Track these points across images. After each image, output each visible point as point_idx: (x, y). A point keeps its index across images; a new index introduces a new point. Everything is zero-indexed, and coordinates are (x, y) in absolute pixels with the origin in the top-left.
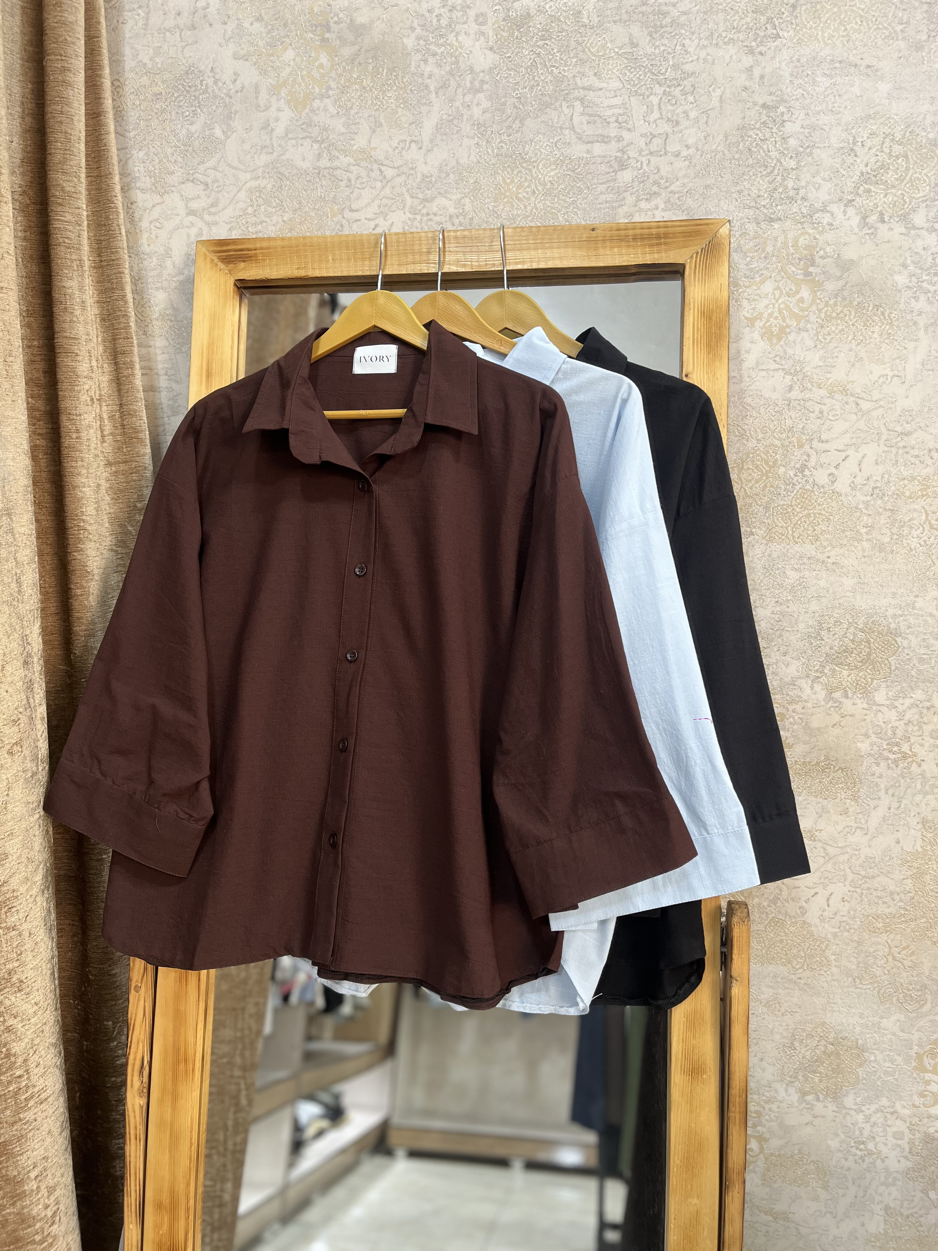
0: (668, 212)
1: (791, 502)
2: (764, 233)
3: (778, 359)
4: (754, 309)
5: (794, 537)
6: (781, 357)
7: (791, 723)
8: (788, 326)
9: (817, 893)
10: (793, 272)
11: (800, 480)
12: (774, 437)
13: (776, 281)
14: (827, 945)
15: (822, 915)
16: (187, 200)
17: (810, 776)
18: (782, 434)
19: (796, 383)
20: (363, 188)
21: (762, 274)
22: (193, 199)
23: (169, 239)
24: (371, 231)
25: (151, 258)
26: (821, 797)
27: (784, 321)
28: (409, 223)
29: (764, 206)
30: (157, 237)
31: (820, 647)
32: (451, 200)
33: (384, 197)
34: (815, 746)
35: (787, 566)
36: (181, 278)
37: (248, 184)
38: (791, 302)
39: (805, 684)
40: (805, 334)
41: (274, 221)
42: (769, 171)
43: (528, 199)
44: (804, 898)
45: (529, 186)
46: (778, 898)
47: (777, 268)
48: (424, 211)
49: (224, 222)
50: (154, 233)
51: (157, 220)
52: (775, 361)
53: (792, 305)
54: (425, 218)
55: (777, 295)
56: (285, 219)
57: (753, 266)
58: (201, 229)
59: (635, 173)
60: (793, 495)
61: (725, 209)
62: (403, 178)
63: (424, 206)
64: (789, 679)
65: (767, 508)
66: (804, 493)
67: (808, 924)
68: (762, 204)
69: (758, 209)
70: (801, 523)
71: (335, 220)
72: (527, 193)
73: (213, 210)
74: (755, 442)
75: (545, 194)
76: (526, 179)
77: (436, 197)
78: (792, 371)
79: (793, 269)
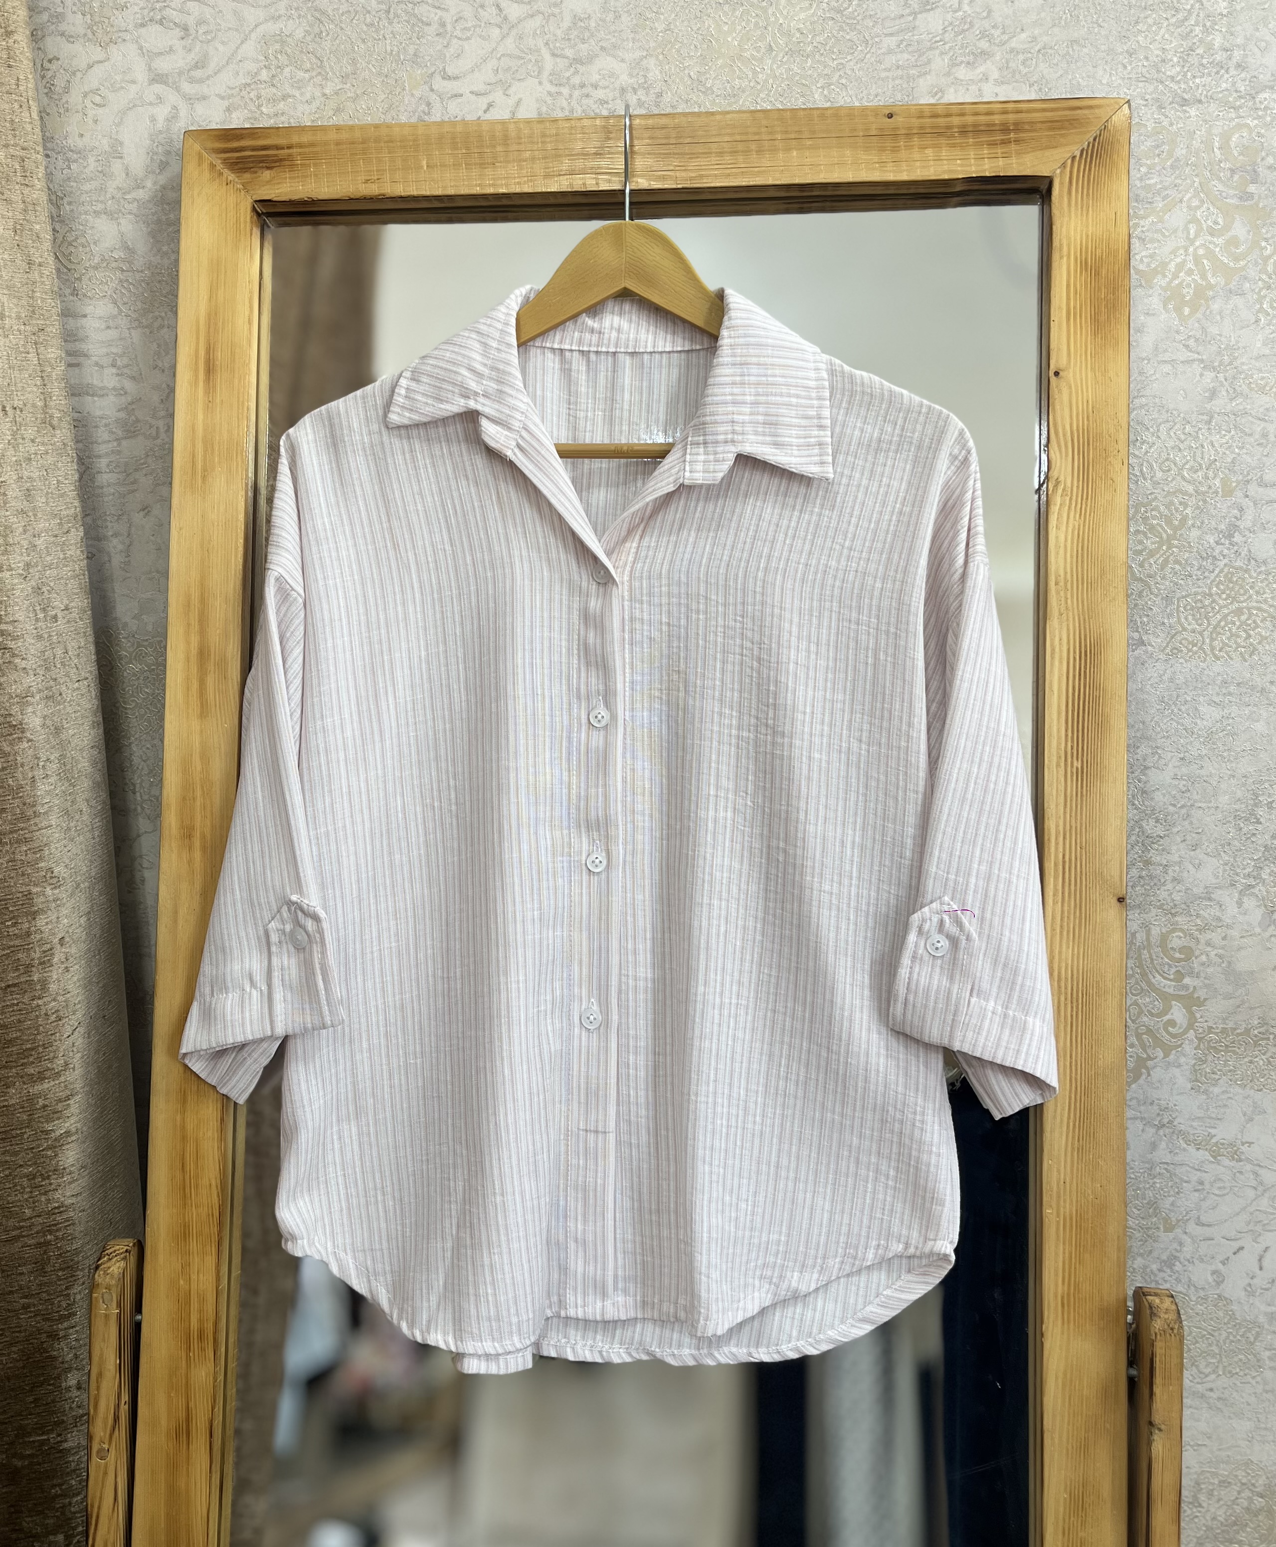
0: (1004, 87)
1: (1210, 589)
2: (1171, 124)
3: (1191, 342)
4: (1151, 256)
5: (1213, 649)
6: (1197, 340)
7: (1203, 964)
8: (1211, 287)
9: (1242, 1248)
10: (1221, 192)
11: (1226, 552)
12: (1183, 478)
13: (1189, 207)
14: (1258, 1334)
15: (1250, 1285)
16: (150, 56)
17: (1234, 1052)
18: (1197, 471)
19: (1222, 385)
20: (468, 39)
21: (1167, 196)
22: (161, 54)
23: (118, 125)
24: (480, 113)
25: (85, 158)
26: (1252, 1088)
27: (1203, 276)
28: (549, 100)
29: (1172, 78)
30: (96, 121)
31: (1254, 834)
32: (623, 61)
33: (503, 55)
34: (1243, 1002)
35: (1201, 699)
36: (141, 194)
37: (261, 29)
38: (1216, 246)
39: (1228, 898)
40: (1238, 301)
41: (308, 96)
42: (1180, 16)
43: (761, 60)
44: (1221, 1257)
45: (762, 37)
46: (1176, 1257)
47: (1192, 185)
48: (576, 80)
49: (218, 95)
50: (91, 113)
51: (96, 91)
52: (1187, 347)
53: (1218, 249)
54: (577, 93)
55: (1192, 232)
56: (327, 91)
57: (1152, 181)
58: (175, 107)
59: (949, 16)
60: (1213, 576)
61: (1104, 82)
62: (538, 21)
63: (576, 72)
64: (1201, 890)
65: (1168, 599)
66: (1233, 574)
67: (1226, 1299)
68: (1168, 73)
69: (1162, 82)
70: (1226, 625)
71: (418, 94)
72: (758, 49)
73: (198, 74)
74: (1150, 487)
75: (791, 53)
76: (756, 24)
77: (597, 56)
78: (1216, 364)
79: (1221, 187)
